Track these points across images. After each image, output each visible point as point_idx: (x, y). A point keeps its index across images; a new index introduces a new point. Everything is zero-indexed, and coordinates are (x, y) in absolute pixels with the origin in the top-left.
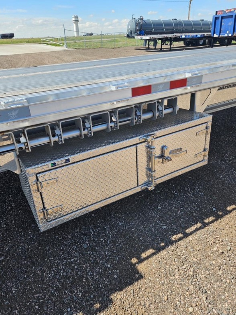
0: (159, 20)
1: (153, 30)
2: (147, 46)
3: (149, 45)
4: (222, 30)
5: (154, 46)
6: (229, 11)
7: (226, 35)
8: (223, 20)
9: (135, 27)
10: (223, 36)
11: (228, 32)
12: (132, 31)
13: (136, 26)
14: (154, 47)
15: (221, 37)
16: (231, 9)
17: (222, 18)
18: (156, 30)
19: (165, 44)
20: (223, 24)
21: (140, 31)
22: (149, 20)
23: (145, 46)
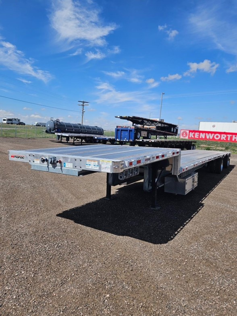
0: (69, 124)
1: (66, 129)
2: (60, 140)
3: (61, 139)
4: (122, 137)
5: (66, 140)
6: (125, 127)
7: (124, 140)
8: (122, 132)
9: (53, 126)
10: (123, 141)
11: (125, 139)
12: (51, 129)
13: (55, 125)
14: (66, 142)
15: (121, 141)
16: (126, 126)
17: (122, 130)
18: (68, 130)
19: (76, 140)
20: (122, 134)
21: (57, 129)
22: (63, 122)
23: (59, 139)
